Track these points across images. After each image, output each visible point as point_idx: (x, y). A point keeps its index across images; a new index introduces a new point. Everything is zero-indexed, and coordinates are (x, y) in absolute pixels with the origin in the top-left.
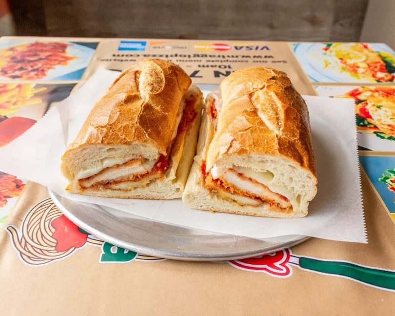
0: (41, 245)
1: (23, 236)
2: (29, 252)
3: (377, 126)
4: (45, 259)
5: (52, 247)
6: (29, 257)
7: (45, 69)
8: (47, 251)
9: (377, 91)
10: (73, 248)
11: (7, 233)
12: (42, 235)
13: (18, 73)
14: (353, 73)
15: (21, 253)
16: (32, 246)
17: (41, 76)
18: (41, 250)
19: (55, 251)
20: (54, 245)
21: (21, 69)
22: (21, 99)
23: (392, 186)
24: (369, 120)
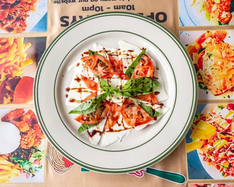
0: (60, 164)
1: (53, 160)
2: (57, 168)
3: (202, 77)
4: (63, 171)
5: (64, 165)
6: (57, 170)
7: (24, 17)
8: (63, 167)
9: (215, 37)
10: (71, 166)
11: (47, 159)
12: (59, 159)
13: (9, 24)
14: (208, 13)
15: (54, 168)
16: (57, 165)
17: (24, 28)
18: (60, 166)
19: (65, 167)
20: (64, 164)
21: (10, 18)
22: (22, 60)
23: (193, 126)
24: (200, 70)
